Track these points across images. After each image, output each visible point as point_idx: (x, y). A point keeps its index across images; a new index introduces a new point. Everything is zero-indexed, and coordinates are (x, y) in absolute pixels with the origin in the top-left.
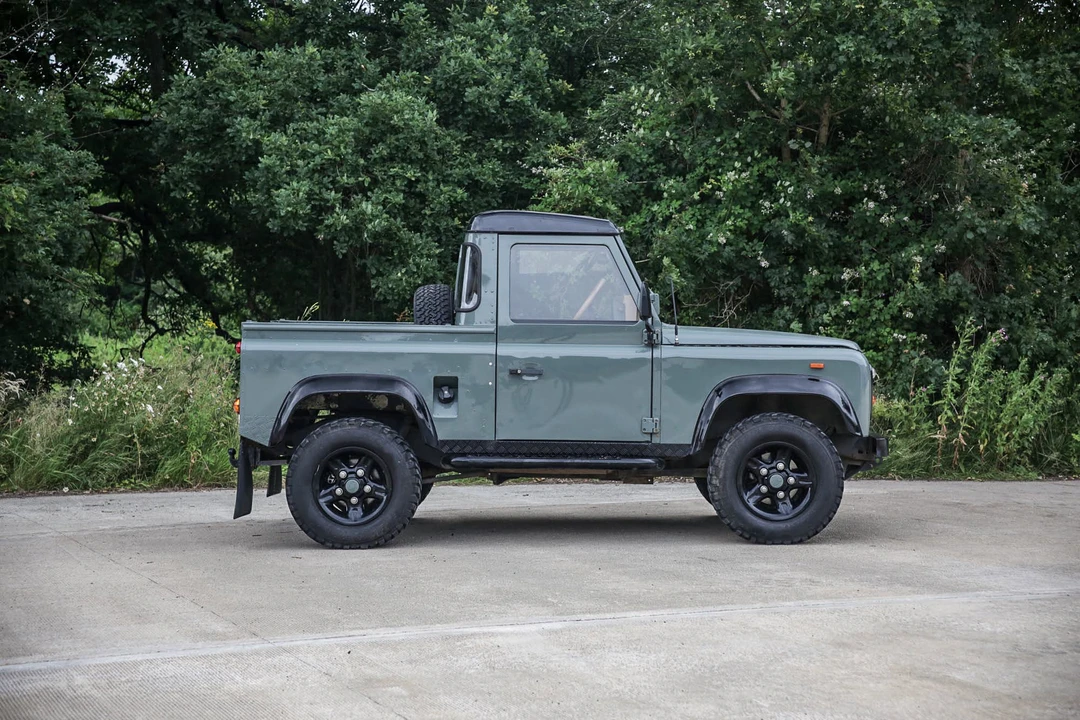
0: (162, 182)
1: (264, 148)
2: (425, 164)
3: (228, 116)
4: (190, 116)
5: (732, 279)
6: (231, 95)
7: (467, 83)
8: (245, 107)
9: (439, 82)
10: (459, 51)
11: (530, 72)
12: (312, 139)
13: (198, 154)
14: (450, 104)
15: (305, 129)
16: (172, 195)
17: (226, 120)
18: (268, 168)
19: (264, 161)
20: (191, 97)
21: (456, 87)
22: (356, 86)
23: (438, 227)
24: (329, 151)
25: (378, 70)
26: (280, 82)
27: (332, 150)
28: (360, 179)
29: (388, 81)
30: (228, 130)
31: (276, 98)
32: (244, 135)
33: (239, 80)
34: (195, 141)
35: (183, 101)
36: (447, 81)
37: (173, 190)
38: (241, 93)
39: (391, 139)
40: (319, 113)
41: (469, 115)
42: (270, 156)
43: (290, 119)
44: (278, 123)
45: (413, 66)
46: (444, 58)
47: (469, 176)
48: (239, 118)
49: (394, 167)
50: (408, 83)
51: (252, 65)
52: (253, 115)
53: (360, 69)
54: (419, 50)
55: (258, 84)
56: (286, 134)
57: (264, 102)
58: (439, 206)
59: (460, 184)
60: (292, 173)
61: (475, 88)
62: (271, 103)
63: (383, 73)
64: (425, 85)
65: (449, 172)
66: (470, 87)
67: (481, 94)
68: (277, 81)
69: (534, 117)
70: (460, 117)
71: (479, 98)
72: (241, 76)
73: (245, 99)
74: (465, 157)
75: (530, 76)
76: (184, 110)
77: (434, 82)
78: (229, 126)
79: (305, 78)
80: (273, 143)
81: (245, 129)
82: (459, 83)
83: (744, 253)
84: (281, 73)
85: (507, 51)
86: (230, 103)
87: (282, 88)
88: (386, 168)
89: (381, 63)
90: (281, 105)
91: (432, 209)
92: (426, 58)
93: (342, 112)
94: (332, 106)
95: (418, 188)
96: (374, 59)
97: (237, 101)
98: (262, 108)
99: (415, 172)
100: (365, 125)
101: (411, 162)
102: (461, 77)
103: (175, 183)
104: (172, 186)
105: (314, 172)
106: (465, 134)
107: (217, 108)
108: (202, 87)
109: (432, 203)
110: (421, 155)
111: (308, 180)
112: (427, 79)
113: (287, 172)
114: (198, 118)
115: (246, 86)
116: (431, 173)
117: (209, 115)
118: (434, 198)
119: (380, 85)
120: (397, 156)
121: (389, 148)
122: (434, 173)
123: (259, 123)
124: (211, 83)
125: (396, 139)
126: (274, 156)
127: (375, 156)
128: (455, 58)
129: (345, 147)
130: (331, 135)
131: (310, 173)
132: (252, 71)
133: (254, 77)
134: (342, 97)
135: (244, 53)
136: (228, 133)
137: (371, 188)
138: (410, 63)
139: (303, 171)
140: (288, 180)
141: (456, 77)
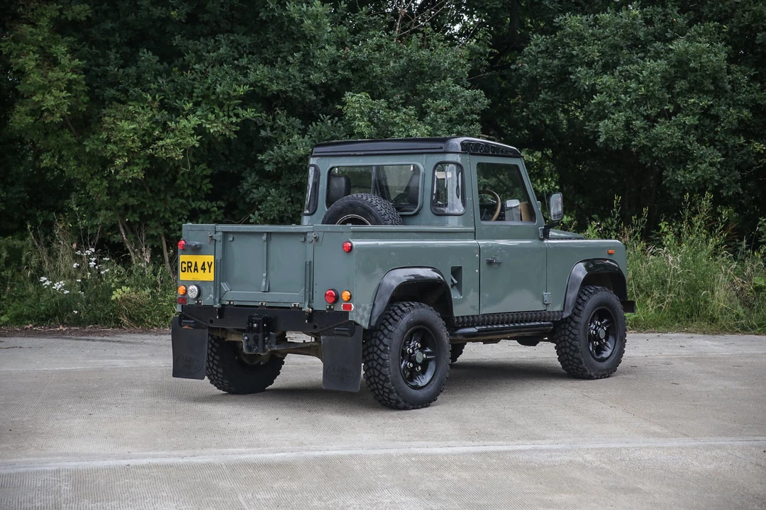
1: (598, 87)
2: (718, 92)
3: (571, 66)
4: (544, 66)
6: (573, 50)
7: (757, 29)
8: (584, 58)
9: (735, 30)
12: (633, 78)
13: (549, 93)
15: (628, 71)
16: (531, 123)
17: (570, 69)
18: (599, 103)
19: (597, 98)
20: (546, 51)
21: (748, 33)
22: (668, 36)
23: (726, 144)
24: (643, 89)
25: (686, 22)
26: (610, 38)
27: (644, 87)
28: (666, 107)
29: (695, 30)
30: (571, 76)
31: (607, 50)
32: (582, 81)
33: (581, 39)
34: (548, 83)
35: (540, 55)
36: (741, 29)
37: (531, 120)
38: (581, 49)
39: (691, 77)
40: (639, 58)
41: (758, 53)
42: (601, 93)
43: (617, 64)
44: (608, 68)
46: (739, 12)
47: (753, 100)
48: (580, 69)
49: (694, 98)
50: (710, 32)
51: (590, 26)
52: (590, 65)
53: (673, 22)
54: (721, 5)
55: (594, 40)
56: (613, 75)
57: (598, 54)
58: (728, 124)
59: (746, 106)
60: (618, 104)
62: (603, 54)
63: (690, 25)
64: (723, 32)
65: (738, 98)
66: (760, 32)
68: (608, 37)
72: (582, 35)
73: (584, 53)
74: (750, 86)
76: (540, 61)
77: (731, 30)
78: (571, 73)
79: (629, 34)
80: (604, 84)
81: (583, 77)
82: (751, 30)
84: (611, 31)
86: (573, 56)
87: (613, 42)
88: (686, 98)
89: (688, 17)
90: (610, 55)
91: (723, 127)
92: (726, 11)
93: (657, 56)
94: (649, 51)
95: (713, 112)
96: (684, 14)
97: (577, 54)
98: (596, 59)
99: (708, 101)
100: (672, 66)
101: (707, 92)
102: (753, 25)
103: (533, 115)
104: (531, 116)
105: (633, 104)
106: (753, 70)
107: (564, 59)
108: (554, 43)
109: (722, 122)
110: (712, 87)
111: (627, 110)
112: (726, 28)
113: (614, 105)
114: (550, 67)
115: (586, 43)
116: (723, 99)
117: (558, 65)
118: (724, 119)
119: (688, 34)
120: (696, 88)
121: (689, 83)
122: (726, 98)
123: (594, 71)
124: (561, 40)
125: (696, 76)
126: (605, 93)
127: (678, 90)
128: (749, 11)
129: (653, 85)
130: (644, 77)
131: (630, 106)
132: (590, 31)
133: (592, 35)
134: (658, 44)
135: (585, 18)
136: (572, 79)
137: (675, 114)
138: (713, 16)
139: (624, 104)
140: (613, 111)
141: (749, 25)
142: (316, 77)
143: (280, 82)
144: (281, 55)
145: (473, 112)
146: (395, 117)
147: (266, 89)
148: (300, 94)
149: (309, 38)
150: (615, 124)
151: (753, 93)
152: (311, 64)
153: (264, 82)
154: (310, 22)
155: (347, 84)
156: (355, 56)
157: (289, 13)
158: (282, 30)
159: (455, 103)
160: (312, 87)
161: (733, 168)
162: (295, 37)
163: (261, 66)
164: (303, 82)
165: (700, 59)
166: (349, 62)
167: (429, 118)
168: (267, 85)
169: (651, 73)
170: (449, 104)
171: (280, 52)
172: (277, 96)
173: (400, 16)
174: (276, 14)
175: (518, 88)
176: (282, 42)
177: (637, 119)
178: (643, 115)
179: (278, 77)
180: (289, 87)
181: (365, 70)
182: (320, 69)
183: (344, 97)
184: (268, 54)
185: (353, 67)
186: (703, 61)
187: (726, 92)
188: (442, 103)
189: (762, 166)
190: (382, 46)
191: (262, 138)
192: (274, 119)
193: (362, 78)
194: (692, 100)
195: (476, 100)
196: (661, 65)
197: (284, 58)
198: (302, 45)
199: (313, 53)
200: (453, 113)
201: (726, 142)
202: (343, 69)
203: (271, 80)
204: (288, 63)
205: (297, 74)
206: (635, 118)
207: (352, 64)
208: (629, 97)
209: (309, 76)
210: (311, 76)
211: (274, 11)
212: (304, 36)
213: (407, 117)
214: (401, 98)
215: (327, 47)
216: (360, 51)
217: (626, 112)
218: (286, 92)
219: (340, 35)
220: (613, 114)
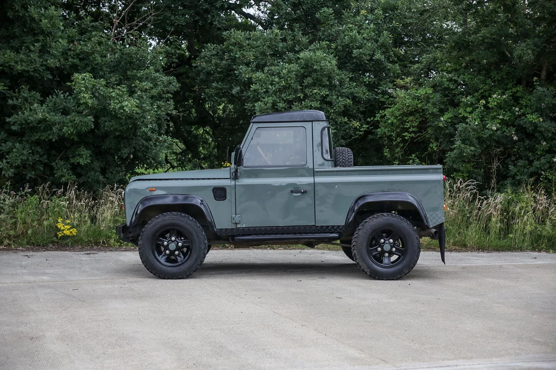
0: (202, 97)
1: (253, 80)
2: (331, 87)
3: (235, 65)
4: (216, 64)
5: (499, 148)
6: (236, 54)
7: (353, 47)
8: (243, 60)
9: (339, 47)
10: (348, 32)
11: (383, 43)
12: (276, 75)
13: (220, 83)
14: (345, 58)
15: (272, 70)
17: (234, 67)
18: (255, 91)
19: (253, 87)
20: (217, 55)
21: (347, 50)
22: (297, 49)
23: (337, 121)
24: (283, 82)
25: (308, 41)
26: (261, 47)
27: (284, 81)
28: (298, 95)
29: (314, 46)
30: (235, 72)
31: (259, 55)
32: (243, 75)
33: (241, 47)
34: (219, 76)
35: (213, 57)
36: (343, 46)
37: (207, 101)
38: (242, 53)
39: (314, 75)
40: (279, 62)
41: (353, 63)
42: (256, 84)
43: (265, 65)
44: (260, 67)
45: (326, 39)
46: (342, 35)
47: (352, 93)
48: (241, 66)
49: (316, 90)
50: (324, 48)
51: (247, 39)
52: (248, 64)
53: (299, 40)
54: (329, 31)
55: (250, 49)
56: (263, 72)
57: (253, 58)
58: (338, 108)
59: (348, 97)
60: (267, 92)
61: (357, 50)
62: (256, 57)
63: (311, 42)
64: (332, 48)
65: (343, 91)
66: (354, 49)
67: (361, 53)
68: (259, 46)
69: (385, 67)
70: (348, 64)
71: (360, 55)
72: (242, 45)
73: (244, 56)
74: (350, 84)
75: (383, 45)
76: (213, 61)
77: (336, 47)
78: (235, 70)
79: (273, 46)
80: (257, 78)
81: (244, 72)
82: (349, 47)
83: (505, 133)
84: (261, 43)
85: (372, 33)
86: (236, 58)
87: (262, 50)
88: (311, 90)
89: (309, 38)
90: (261, 59)
91: (335, 110)
92: (332, 35)
93: (290, 62)
94: (284, 59)
95: (328, 99)
96: (306, 36)
97: (240, 57)
98: (252, 61)
99: (326, 92)
100: (301, 68)
101: (324, 86)
102: (351, 45)
103: (209, 97)
104: (207, 99)
105: (277, 92)
106: (351, 73)
107: (229, 60)
108: (222, 50)
109: (334, 106)
110: (328, 83)
111: (274, 96)
112: (333, 46)
113: (264, 92)
114: (220, 65)
115: (244, 50)
116: (334, 91)
117: (226, 64)
118: (336, 105)
119: (310, 48)
120: (317, 83)
121: (313, 80)
122: (336, 91)
123: (251, 69)
124: (226, 48)
125: (317, 75)
126: (258, 84)
127: (306, 84)
128: (348, 35)
129: (291, 80)
130: (284, 74)
131: (275, 93)
132: (247, 42)
133: (248, 45)
134: (290, 54)
135: (243, 33)
136: (235, 73)
137: (304, 99)
138: (324, 38)
139: (271, 92)
140: (264, 96)
141: (348, 44)
142: (52, 62)
143: (24, 64)
144: (25, 45)
145: (168, 92)
146: (112, 92)
147: (13, 69)
148: (39, 74)
149: (46, 33)
150: (266, 105)
151: (351, 89)
152: (48, 52)
153: (10, 64)
154: (46, 21)
155: (75, 68)
156: (81, 49)
157: (31, 14)
158: (25, 26)
159: (156, 85)
160: (48, 69)
161: (340, 138)
162: (36, 32)
163: (8, 51)
164: (42, 65)
165: (320, 64)
166: (77, 53)
167: (136, 95)
168: (13, 66)
169: (288, 72)
170: (151, 85)
171: (24, 43)
172: (21, 74)
173: (115, 25)
174: (21, 14)
175: (198, 80)
176: (26, 35)
177: (280, 102)
178: (283, 100)
179: (22, 61)
180: (31, 68)
181: (89, 58)
182: (55, 56)
183: (73, 76)
184: (15, 43)
185: (80, 56)
186: (322, 65)
187: (336, 86)
188: (147, 85)
189: (357, 136)
190: (102, 42)
191: (10, 105)
192: (19, 92)
193: (87, 65)
194: (316, 91)
195: (170, 83)
196: (294, 67)
197: (28, 47)
198: (41, 38)
199: (50, 45)
200: (154, 92)
201: (336, 120)
202: (73, 58)
203: (16, 62)
204: (30, 51)
205: (37, 59)
206: (278, 101)
207: (79, 55)
208: (275, 87)
209: (47, 61)
210: (48, 61)
211: (19, 12)
212: (43, 32)
213: (121, 93)
214: (116, 80)
215: (60, 40)
216: (86, 45)
217: (273, 97)
218: (28, 71)
219: (71, 35)
220: (264, 98)
